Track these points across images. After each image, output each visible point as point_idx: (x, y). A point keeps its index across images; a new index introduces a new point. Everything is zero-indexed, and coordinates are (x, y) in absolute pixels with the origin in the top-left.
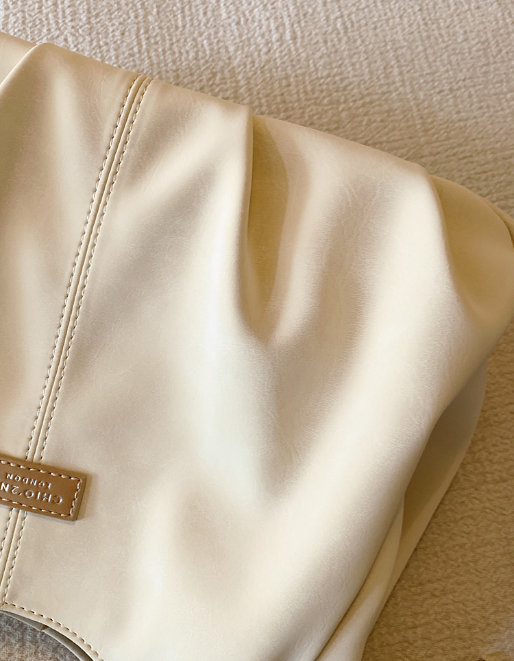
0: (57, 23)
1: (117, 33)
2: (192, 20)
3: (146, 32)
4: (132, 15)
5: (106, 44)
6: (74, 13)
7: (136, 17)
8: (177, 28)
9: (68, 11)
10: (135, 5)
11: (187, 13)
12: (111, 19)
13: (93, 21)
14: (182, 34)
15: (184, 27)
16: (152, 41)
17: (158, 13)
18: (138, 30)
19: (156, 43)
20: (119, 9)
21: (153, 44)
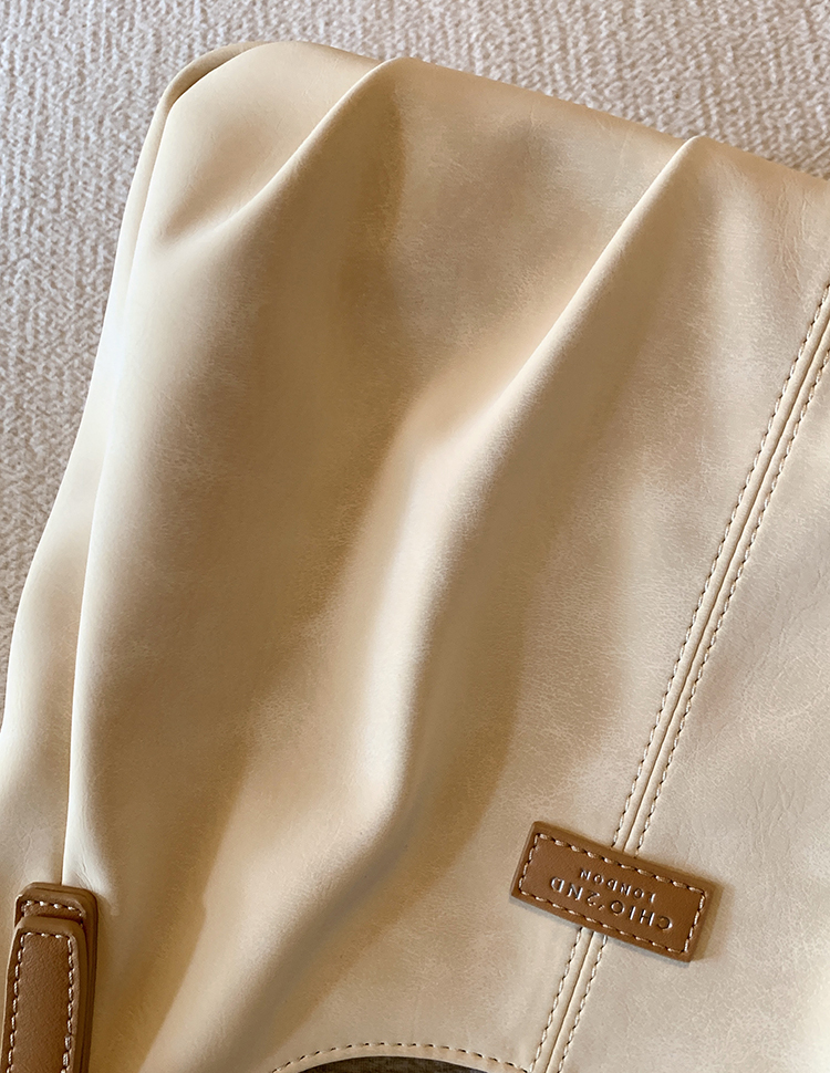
0: (567, 78)
1: (669, 95)
2: (793, 70)
3: (716, 93)
4: (692, 63)
5: (650, 114)
6: (595, 63)
7: (699, 67)
8: (768, 84)
9: (585, 60)
10: (694, 47)
11: (785, 59)
12: (656, 72)
13: (627, 74)
14: (777, 95)
15: (780, 82)
16: (728, 108)
17: (735, 59)
18: (703, 89)
19: (734, 111)
20: (669, 54)
21: (728, 114)
